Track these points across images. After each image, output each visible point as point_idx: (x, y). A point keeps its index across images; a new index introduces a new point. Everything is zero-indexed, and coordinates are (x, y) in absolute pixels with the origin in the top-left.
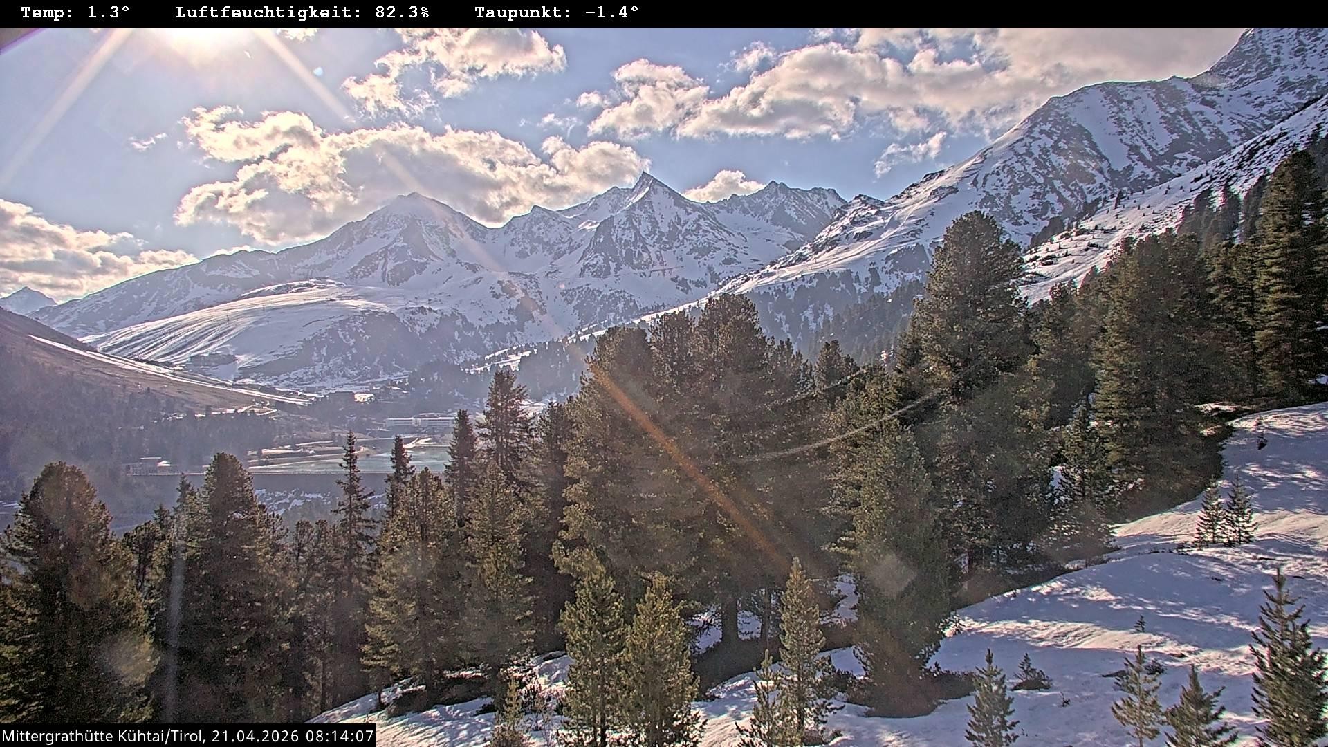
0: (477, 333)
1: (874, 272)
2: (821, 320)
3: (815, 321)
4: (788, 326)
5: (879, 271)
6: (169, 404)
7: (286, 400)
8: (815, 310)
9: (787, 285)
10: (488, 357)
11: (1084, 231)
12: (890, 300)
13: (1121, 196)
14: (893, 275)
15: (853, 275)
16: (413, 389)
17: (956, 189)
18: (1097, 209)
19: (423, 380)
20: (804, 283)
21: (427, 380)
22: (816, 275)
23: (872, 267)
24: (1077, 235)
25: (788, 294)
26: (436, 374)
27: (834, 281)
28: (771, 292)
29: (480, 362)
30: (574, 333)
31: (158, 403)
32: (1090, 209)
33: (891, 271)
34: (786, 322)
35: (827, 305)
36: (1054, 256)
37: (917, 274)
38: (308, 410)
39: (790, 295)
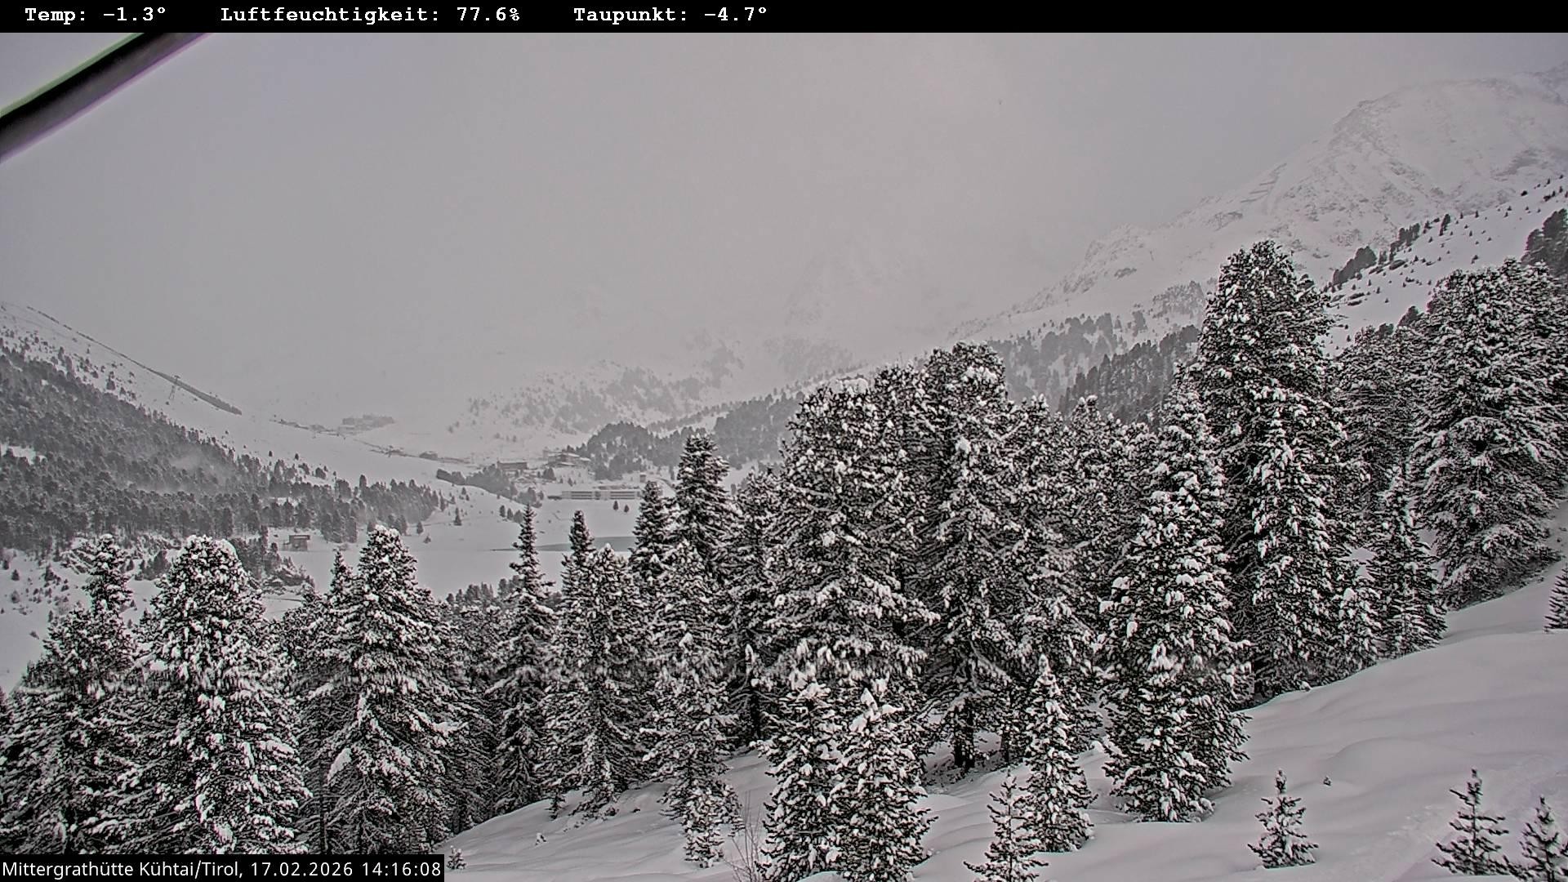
0: (665, 389)
1: (1139, 316)
2: (1074, 372)
3: (1067, 374)
4: (1033, 381)
5: (1145, 315)
6: (320, 473)
7: (450, 469)
8: (1067, 363)
9: (1034, 332)
10: (679, 418)
11: (1402, 263)
12: (1158, 350)
13: (1447, 219)
14: (1163, 319)
15: (1114, 319)
16: (593, 455)
17: (1240, 216)
18: (1417, 237)
19: (604, 445)
20: (1053, 330)
21: (609, 444)
22: (1068, 320)
23: (1136, 310)
24: (1391, 268)
25: (1033, 343)
26: (618, 439)
27: (1090, 326)
28: (1014, 340)
29: (669, 425)
30: (779, 391)
31: (307, 472)
32: (1408, 236)
33: (1160, 315)
34: (1032, 376)
35: (1082, 356)
36: (1362, 295)
37: (1192, 317)
38: (474, 480)
39: (1037, 344)
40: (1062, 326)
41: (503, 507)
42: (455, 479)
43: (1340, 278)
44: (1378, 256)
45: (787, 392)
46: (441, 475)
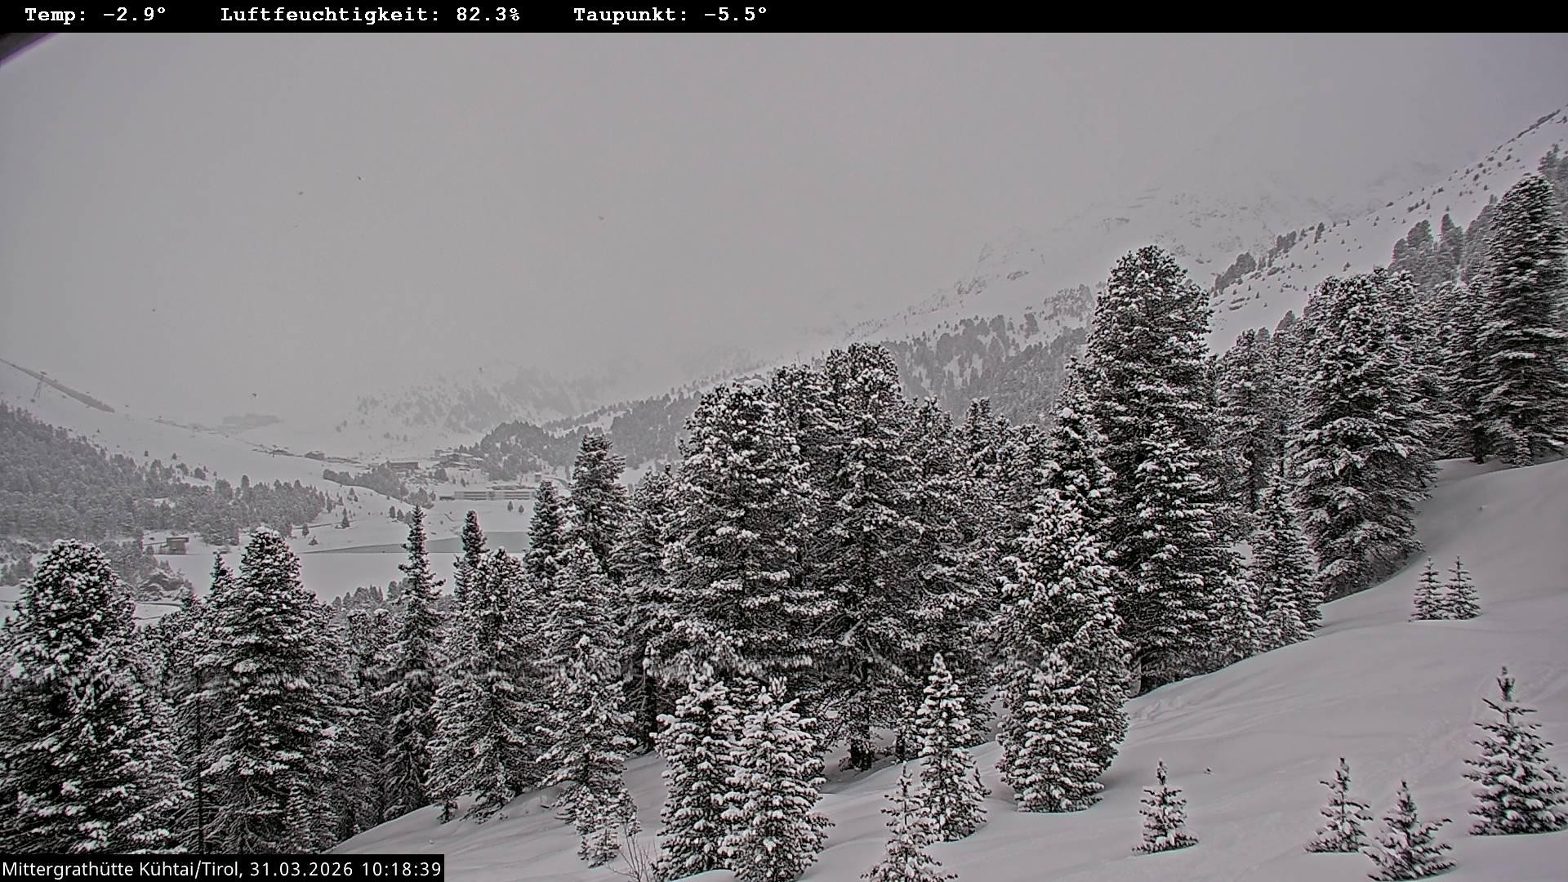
1: (1030, 318)
2: (968, 374)
3: (960, 376)
4: (929, 381)
5: (1036, 317)
6: (199, 474)
7: (337, 469)
8: (961, 363)
9: (929, 333)
10: (575, 418)
11: (1278, 269)
12: (1049, 351)
13: (1321, 228)
14: (1053, 321)
15: (1006, 321)
16: (487, 455)
17: (1127, 221)
18: (1294, 244)
19: (498, 445)
20: (948, 331)
21: (503, 444)
22: (962, 322)
23: (1029, 312)
24: (1270, 274)
25: (928, 344)
26: (513, 438)
27: (983, 328)
28: (909, 341)
29: (565, 424)
30: (676, 390)
31: (186, 472)
32: (1285, 243)
33: (1051, 317)
34: (927, 377)
35: (975, 356)
36: (1242, 300)
37: (1081, 320)
38: (363, 481)
39: (932, 345)
40: (956, 328)
41: (393, 509)
42: (343, 479)
43: (1221, 284)
44: (1257, 262)
45: (685, 391)
46: (329, 475)
